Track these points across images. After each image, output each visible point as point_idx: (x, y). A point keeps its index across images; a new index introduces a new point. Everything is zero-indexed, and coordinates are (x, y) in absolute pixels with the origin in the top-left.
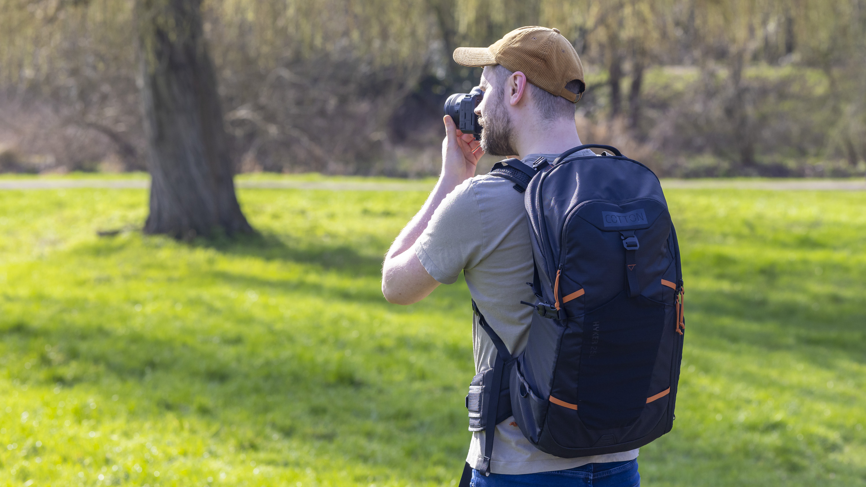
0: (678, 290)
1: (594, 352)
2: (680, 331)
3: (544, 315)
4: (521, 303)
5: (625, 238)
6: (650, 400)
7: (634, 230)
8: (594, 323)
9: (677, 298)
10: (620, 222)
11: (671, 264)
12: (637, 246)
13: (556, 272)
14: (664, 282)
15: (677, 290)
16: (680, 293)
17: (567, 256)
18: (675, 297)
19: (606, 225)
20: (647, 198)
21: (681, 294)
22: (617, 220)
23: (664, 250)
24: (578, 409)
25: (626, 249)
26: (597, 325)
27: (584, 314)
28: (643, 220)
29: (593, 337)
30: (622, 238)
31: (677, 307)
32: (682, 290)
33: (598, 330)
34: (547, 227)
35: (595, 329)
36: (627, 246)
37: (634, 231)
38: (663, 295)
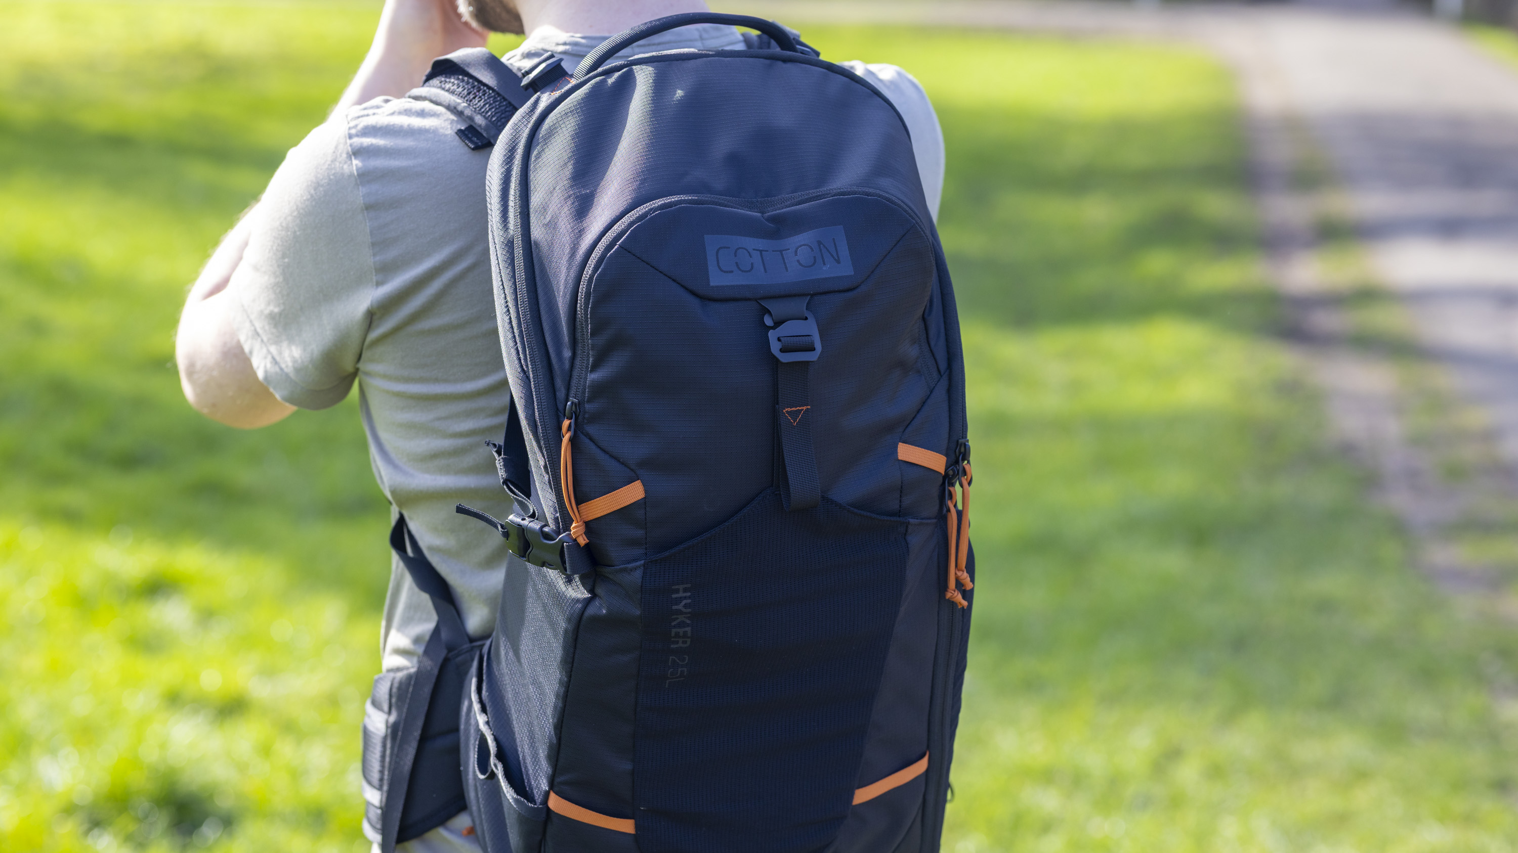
0: (954, 472)
1: (680, 670)
2: (958, 598)
3: (523, 556)
4: (457, 512)
5: (778, 324)
6: (863, 795)
7: (808, 295)
8: (677, 587)
9: (951, 496)
10: (763, 270)
11: (931, 392)
12: (814, 349)
13: (560, 428)
14: (907, 452)
15: (951, 473)
16: (958, 483)
17: (593, 377)
18: (944, 495)
19: (717, 280)
20: (855, 189)
21: (962, 486)
22: (752, 264)
23: (911, 351)
24: (636, 831)
25: (777, 360)
26: (685, 595)
27: (642, 562)
28: (838, 262)
29: (674, 631)
30: (768, 321)
31: (949, 523)
32: (965, 473)
33: (689, 610)
34: (538, 279)
35: (680, 607)
36: (782, 351)
37: (809, 297)
38: (901, 492)
